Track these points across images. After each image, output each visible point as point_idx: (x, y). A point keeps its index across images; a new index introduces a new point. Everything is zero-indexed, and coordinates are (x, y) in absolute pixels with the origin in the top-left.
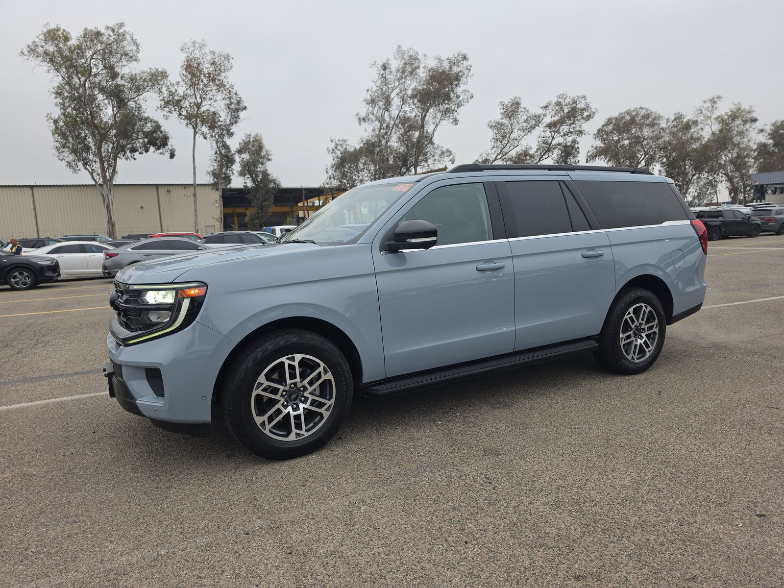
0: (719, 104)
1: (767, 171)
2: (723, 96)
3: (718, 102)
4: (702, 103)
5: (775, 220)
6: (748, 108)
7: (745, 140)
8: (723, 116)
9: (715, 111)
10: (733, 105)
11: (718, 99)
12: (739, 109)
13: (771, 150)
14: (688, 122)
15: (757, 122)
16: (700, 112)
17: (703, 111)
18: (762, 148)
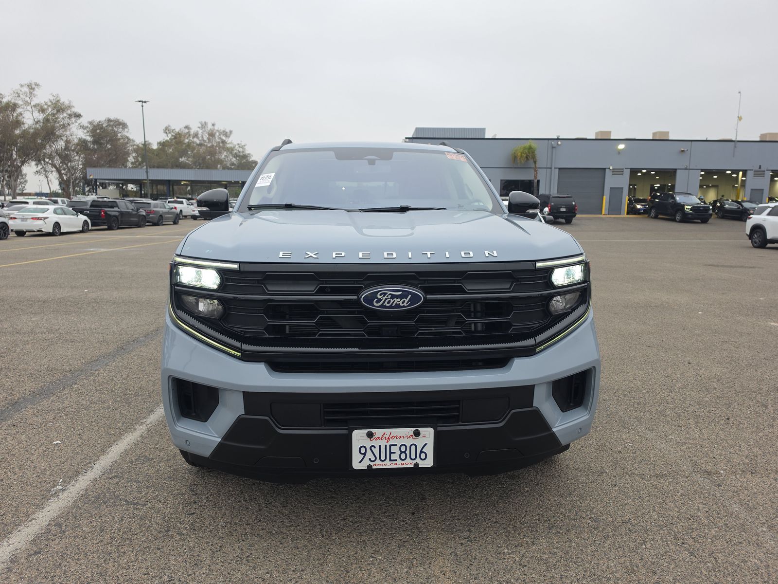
0: (37, 91)
1: (94, 167)
2: (40, 84)
3: (36, 89)
4: (18, 87)
5: (154, 212)
6: (67, 103)
7: (68, 133)
8: (42, 105)
9: (34, 99)
10: (51, 96)
11: (36, 87)
12: (58, 101)
13: (91, 148)
14: (8, 103)
15: (81, 119)
16: (17, 95)
17: (21, 96)
18: (83, 143)
